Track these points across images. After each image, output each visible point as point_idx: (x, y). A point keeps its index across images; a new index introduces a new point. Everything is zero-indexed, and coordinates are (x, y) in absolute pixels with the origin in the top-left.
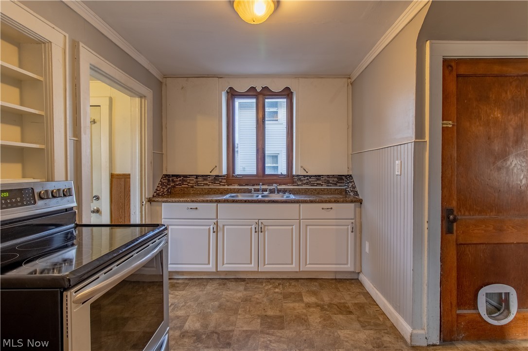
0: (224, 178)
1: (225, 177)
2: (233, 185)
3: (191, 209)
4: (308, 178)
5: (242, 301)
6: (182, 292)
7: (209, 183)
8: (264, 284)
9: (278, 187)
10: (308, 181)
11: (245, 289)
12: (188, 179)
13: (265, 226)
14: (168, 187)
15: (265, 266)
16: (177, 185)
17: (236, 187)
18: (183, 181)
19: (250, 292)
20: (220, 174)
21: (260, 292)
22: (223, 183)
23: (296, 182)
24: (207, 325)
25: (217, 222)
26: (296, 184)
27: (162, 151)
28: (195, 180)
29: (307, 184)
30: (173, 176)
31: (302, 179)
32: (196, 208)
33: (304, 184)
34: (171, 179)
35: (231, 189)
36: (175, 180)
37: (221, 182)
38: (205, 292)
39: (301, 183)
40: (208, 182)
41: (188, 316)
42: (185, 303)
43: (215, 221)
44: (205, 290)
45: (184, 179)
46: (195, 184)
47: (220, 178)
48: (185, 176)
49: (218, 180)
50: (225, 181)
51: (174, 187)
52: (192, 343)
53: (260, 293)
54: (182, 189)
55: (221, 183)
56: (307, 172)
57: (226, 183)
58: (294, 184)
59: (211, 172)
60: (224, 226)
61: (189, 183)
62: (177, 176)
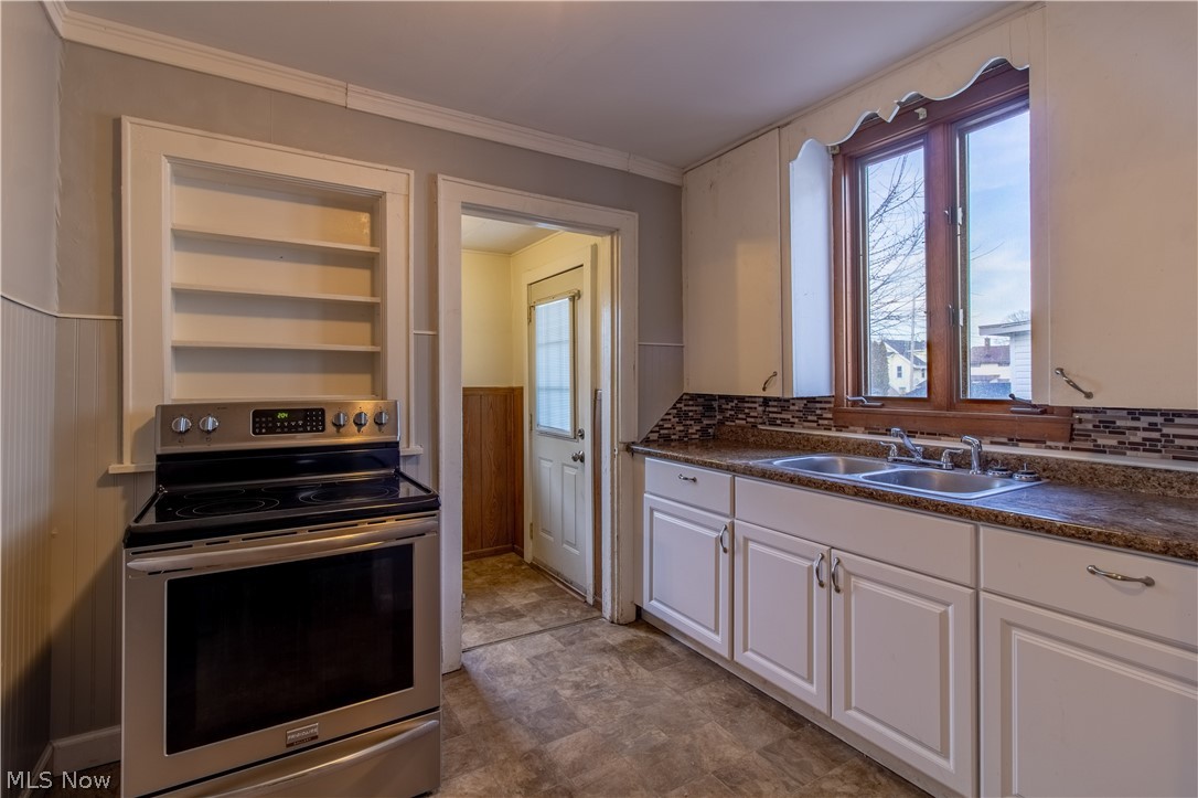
0: (827, 406)
1: (830, 402)
2: (852, 428)
3: (686, 479)
4: (1159, 420)
5: (714, 772)
6: (645, 671)
7: (792, 420)
8: (837, 771)
9: (987, 448)
10: (1155, 435)
11: (766, 751)
12: (746, 405)
13: (849, 574)
14: (705, 422)
15: (849, 712)
16: (727, 419)
17: (860, 436)
18: (738, 409)
19: (768, 764)
20: (787, 396)
21: (793, 783)
22: (826, 422)
23: (1086, 435)
24: (584, 768)
25: (733, 524)
26: (1090, 445)
27: (681, 341)
28: (760, 409)
29: (1150, 447)
30: (721, 397)
31: (1119, 423)
32: (694, 480)
33: (1135, 447)
34: (715, 404)
35: (837, 441)
36: (724, 406)
37: (820, 417)
38: (678, 698)
39: (1114, 442)
40: (790, 417)
41: (585, 726)
42: (618, 697)
43: (728, 521)
44: (687, 694)
45: (740, 405)
46: (760, 420)
47: (818, 405)
48: (742, 399)
49: (813, 412)
50: (830, 416)
51: (721, 423)
52: (516, 782)
53: (787, 786)
54: (734, 429)
55: (821, 422)
56: (1089, 395)
57: (831, 422)
58: (1075, 444)
59: (764, 389)
60: (746, 540)
61: (748, 415)
62: (728, 398)
